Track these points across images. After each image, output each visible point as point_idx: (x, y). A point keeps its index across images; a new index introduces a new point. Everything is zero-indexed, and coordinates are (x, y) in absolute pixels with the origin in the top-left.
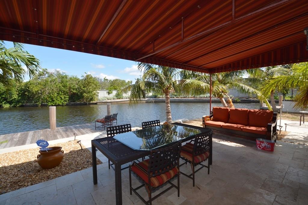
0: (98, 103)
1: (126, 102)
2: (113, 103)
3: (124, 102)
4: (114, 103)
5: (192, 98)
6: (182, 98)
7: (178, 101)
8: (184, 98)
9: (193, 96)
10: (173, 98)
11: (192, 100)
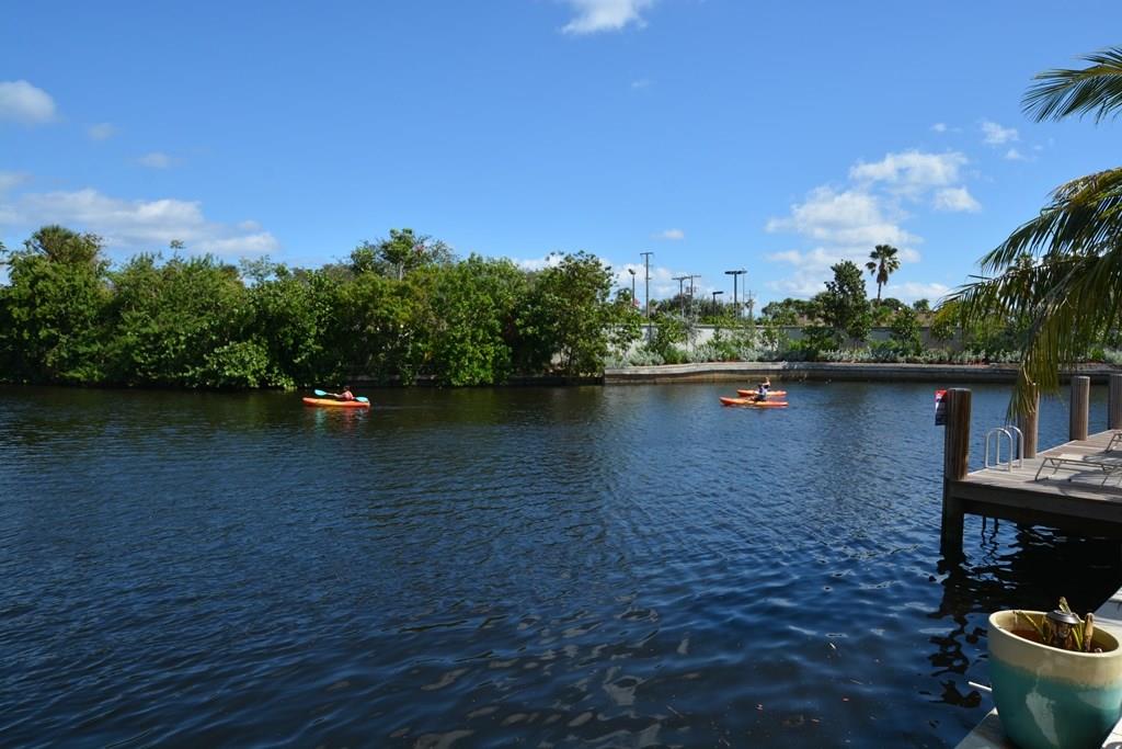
0: (607, 380)
1: (705, 376)
2: (658, 380)
3: (697, 377)
4: (664, 380)
5: (976, 366)
6: (931, 362)
7: (915, 375)
8: (941, 361)
9: (982, 355)
10: (895, 361)
11: (976, 372)
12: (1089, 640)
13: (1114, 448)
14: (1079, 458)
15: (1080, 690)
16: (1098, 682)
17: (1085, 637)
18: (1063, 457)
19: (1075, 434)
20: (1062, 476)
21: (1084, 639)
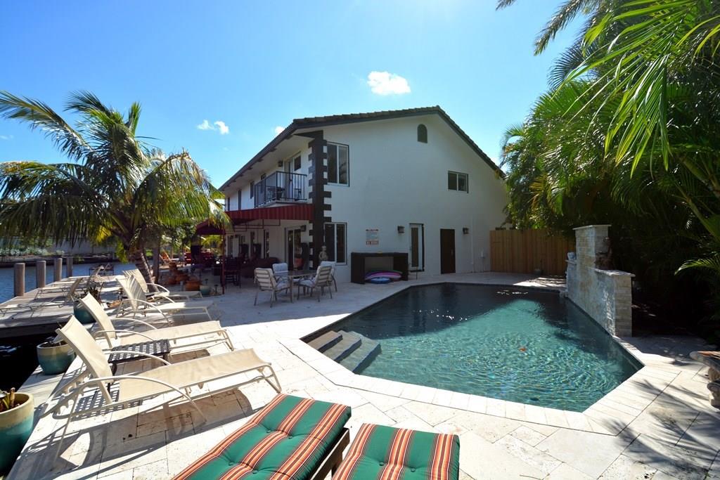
12: (13, 402)
13: (39, 297)
14: (15, 306)
15: (8, 430)
16: (18, 421)
17: (11, 401)
18: (8, 307)
19: (17, 293)
20: (7, 317)
21: (10, 403)
